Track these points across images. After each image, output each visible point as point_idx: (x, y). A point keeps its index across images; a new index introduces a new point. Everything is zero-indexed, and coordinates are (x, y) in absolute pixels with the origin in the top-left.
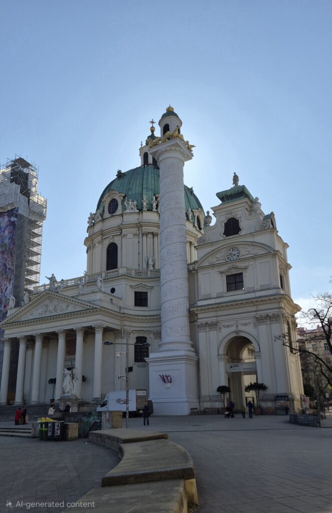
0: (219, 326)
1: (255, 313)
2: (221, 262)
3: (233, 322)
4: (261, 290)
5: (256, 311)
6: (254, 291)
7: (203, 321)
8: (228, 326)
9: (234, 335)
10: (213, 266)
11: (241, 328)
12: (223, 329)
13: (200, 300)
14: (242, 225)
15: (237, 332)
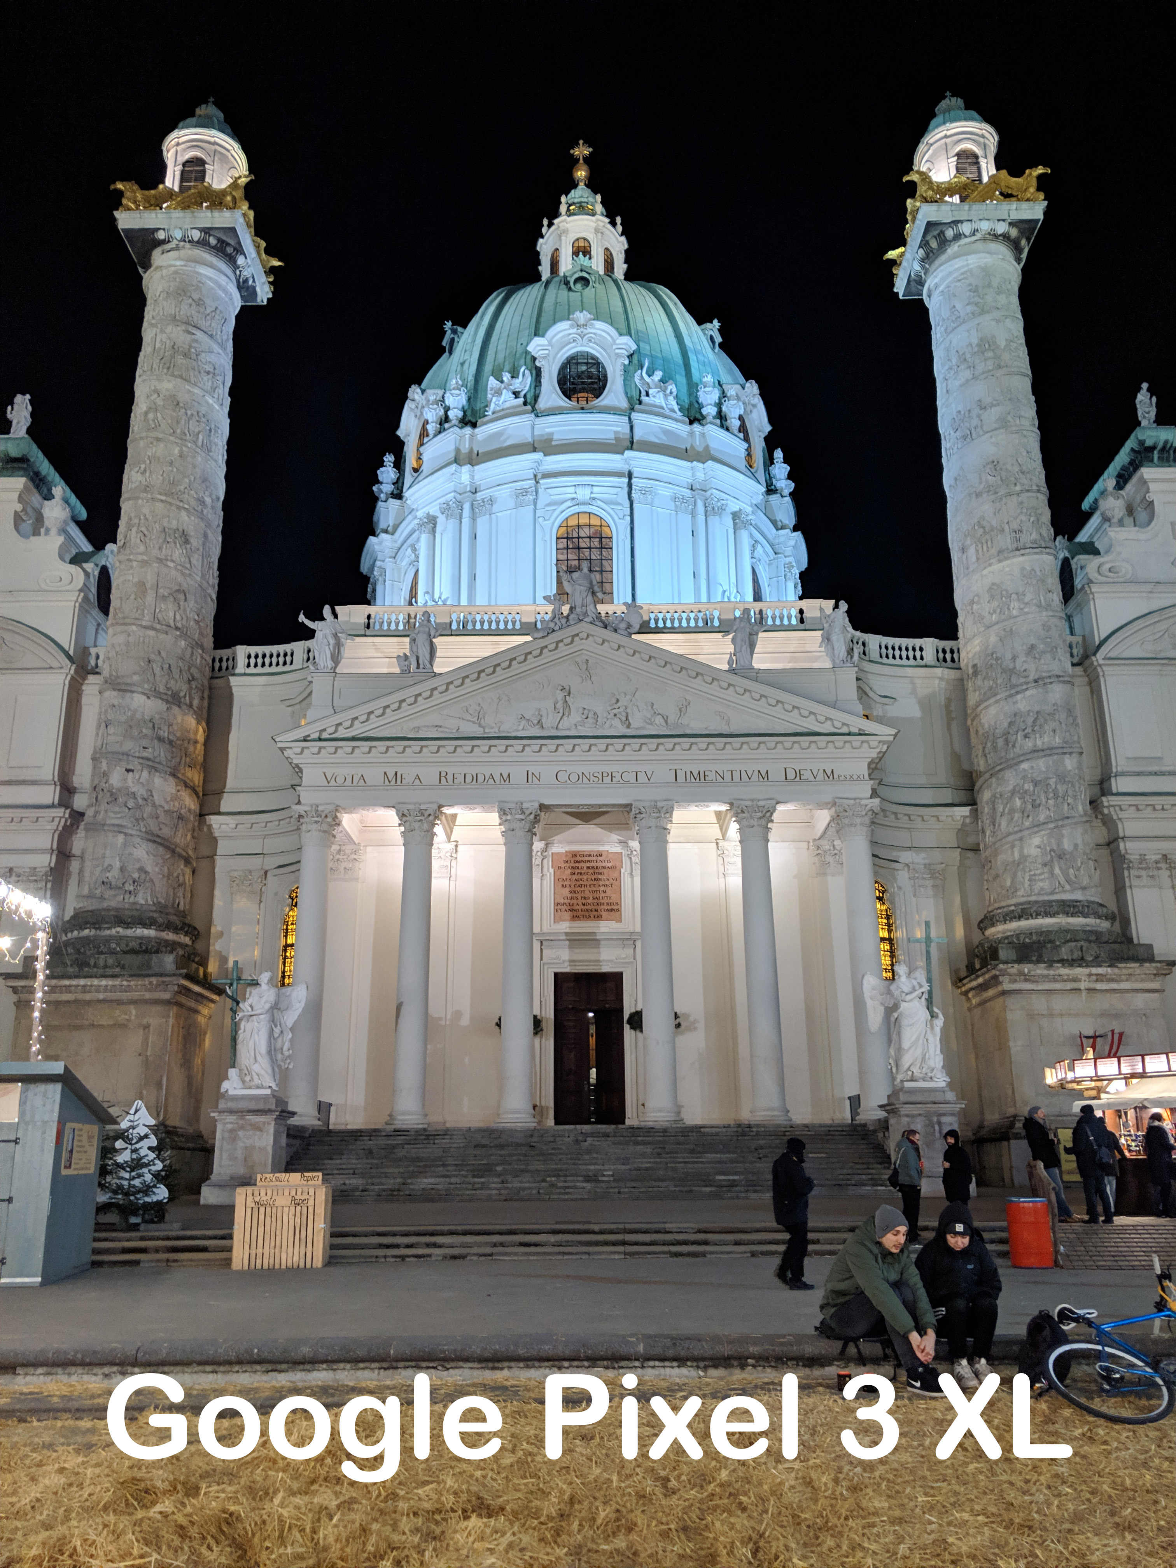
7: (1152, 850)
13: (1123, 774)
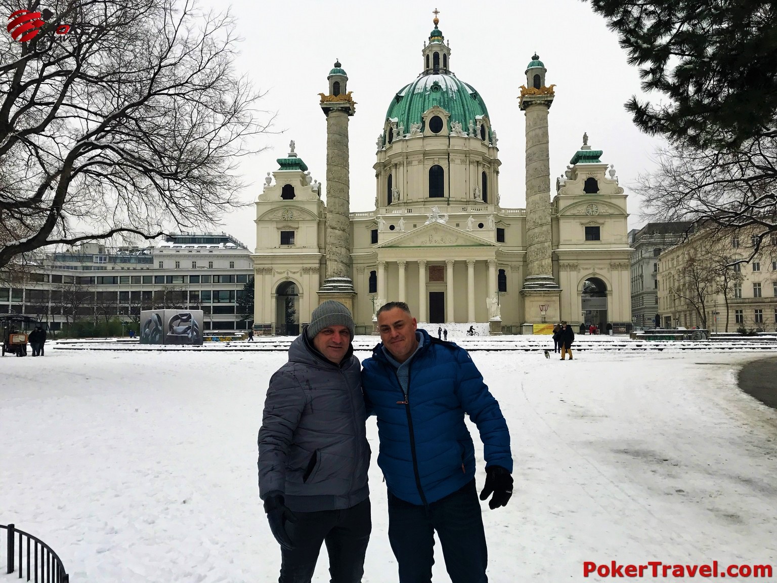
0: (578, 268)
2: (581, 214)
3: (591, 266)
5: (610, 259)
6: (608, 244)
7: (566, 262)
8: (586, 269)
9: (591, 276)
10: (574, 216)
11: (597, 271)
13: (561, 245)
14: (600, 185)
15: (595, 274)
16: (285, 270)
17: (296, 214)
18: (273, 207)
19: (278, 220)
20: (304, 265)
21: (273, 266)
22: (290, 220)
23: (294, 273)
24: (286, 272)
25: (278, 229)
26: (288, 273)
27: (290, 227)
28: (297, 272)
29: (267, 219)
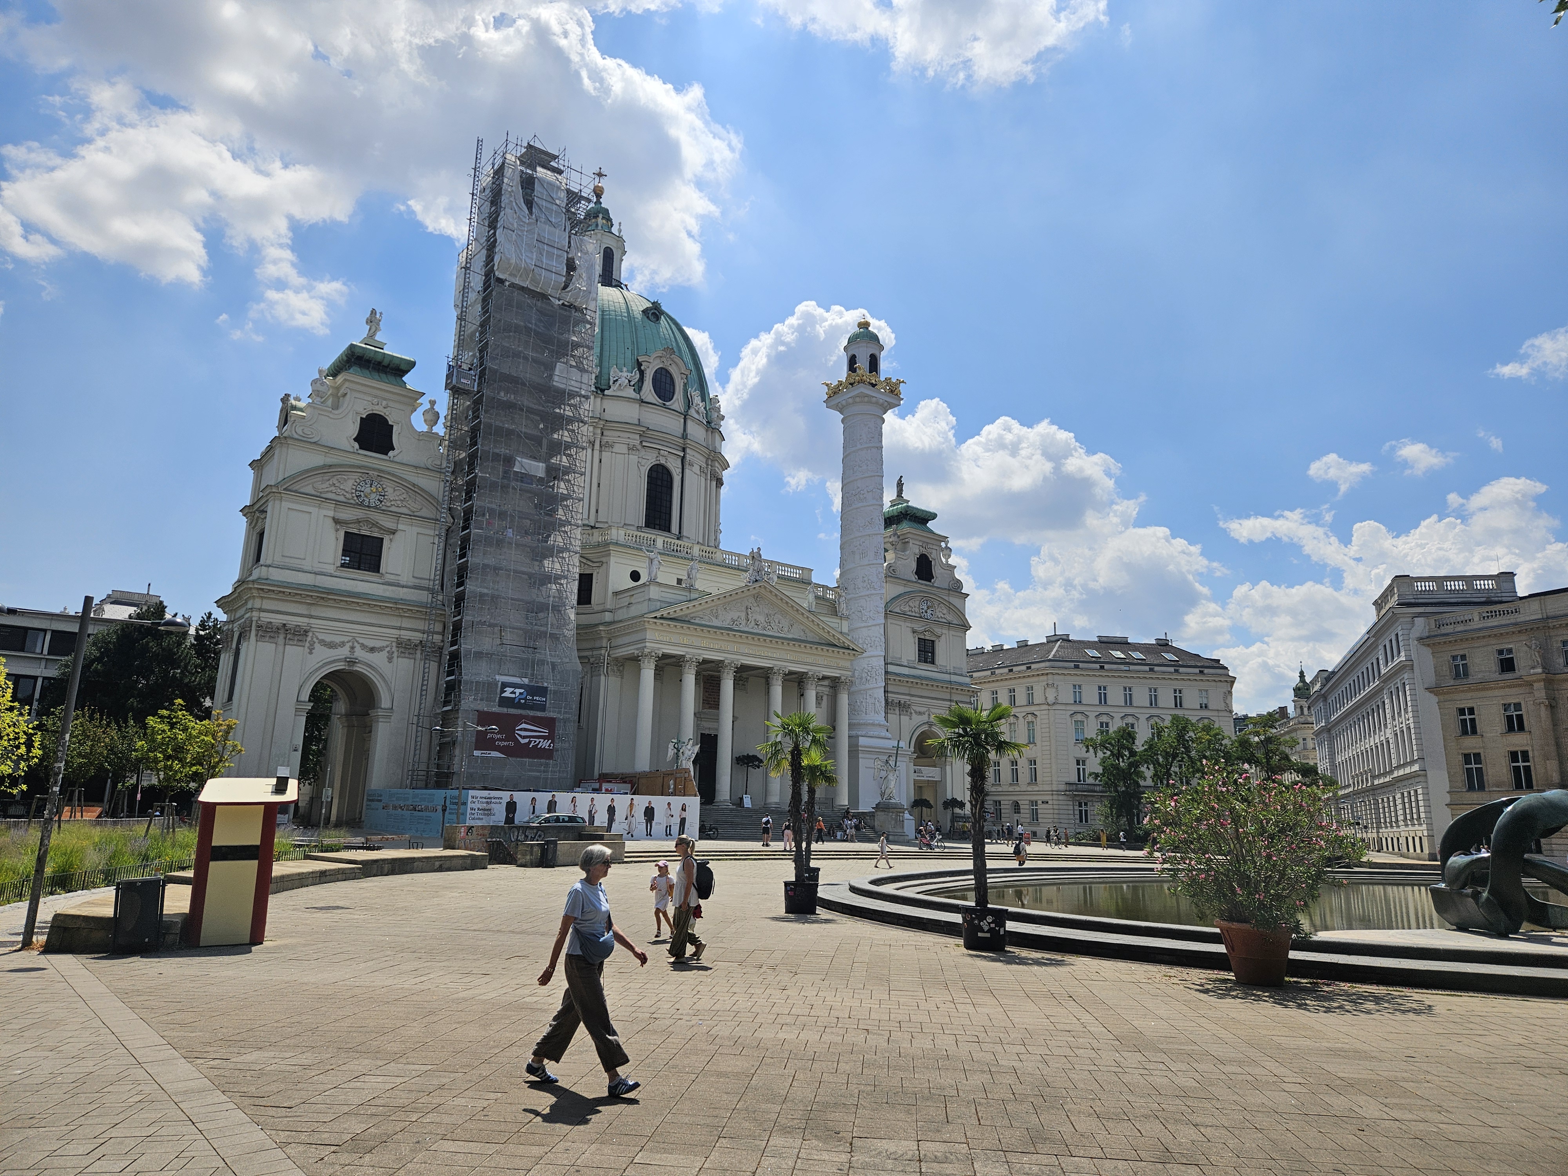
0: (910, 710)
1: (949, 703)
2: (914, 614)
3: (925, 709)
4: (955, 674)
5: (951, 701)
6: (946, 673)
7: (895, 697)
8: (920, 713)
9: (925, 728)
10: (906, 616)
11: (933, 718)
12: (914, 714)
14: (936, 571)
15: (931, 724)
16: (346, 639)
17: (392, 493)
18: (330, 460)
19: (342, 498)
20: (403, 632)
21: (312, 621)
22: (376, 507)
23: (372, 650)
24: (348, 645)
25: (336, 521)
26: (353, 648)
27: (375, 525)
28: (381, 649)
29: (309, 489)
